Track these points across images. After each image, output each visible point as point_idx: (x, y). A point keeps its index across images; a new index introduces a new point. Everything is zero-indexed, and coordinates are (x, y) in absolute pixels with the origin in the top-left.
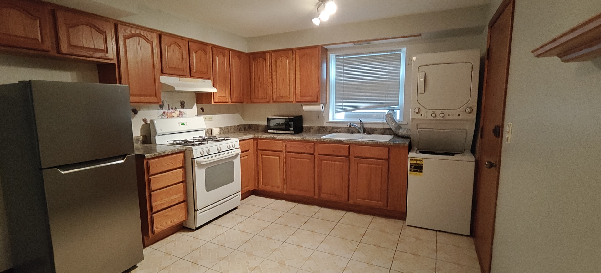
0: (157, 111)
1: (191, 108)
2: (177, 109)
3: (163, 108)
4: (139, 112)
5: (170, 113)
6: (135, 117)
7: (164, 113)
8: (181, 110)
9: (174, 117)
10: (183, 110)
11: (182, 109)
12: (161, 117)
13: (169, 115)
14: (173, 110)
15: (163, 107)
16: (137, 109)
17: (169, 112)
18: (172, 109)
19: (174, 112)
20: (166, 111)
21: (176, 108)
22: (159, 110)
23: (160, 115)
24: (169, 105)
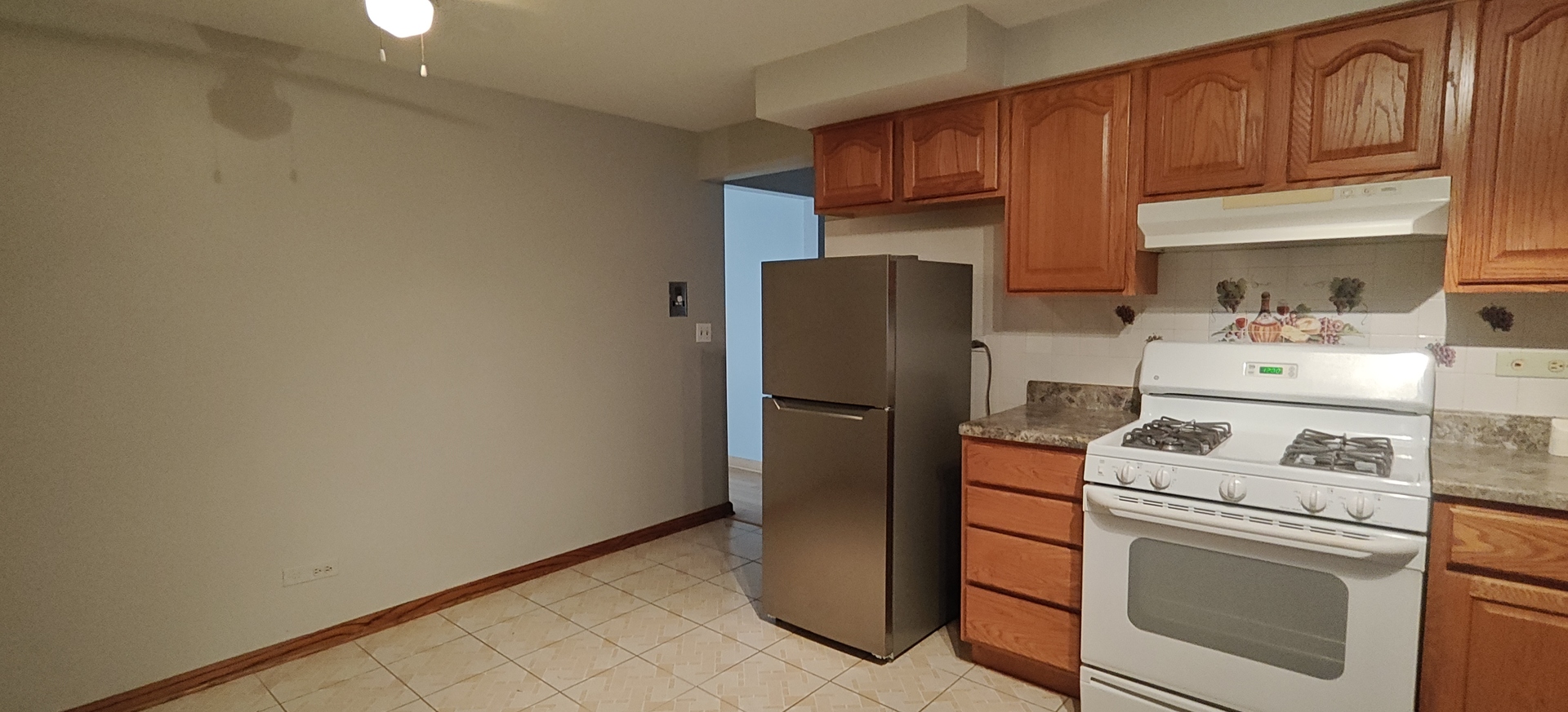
0: (1207, 315)
1: (1408, 311)
2: (1309, 311)
3: (1238, 308)
4: (1138, 319)
5: (1270, 325)
6: (1125, 330)
7: (1240, 323)
8: (1334, 317)
9: (1287, 340)
10: (1347, 318)
11: (1339, 311)
12: (1223, 336)
13: (1261, 332)
14: (1288, 315)
15: (1237, 303)
16: (1133, 308)
17: (1264, 322)
18: (1281, 311)
19: (1290, 322)
20: (1251, 317)
21: (1302, 310)
22: (1216, 315)
23: (1220, 330)
24: (1265, 297)
